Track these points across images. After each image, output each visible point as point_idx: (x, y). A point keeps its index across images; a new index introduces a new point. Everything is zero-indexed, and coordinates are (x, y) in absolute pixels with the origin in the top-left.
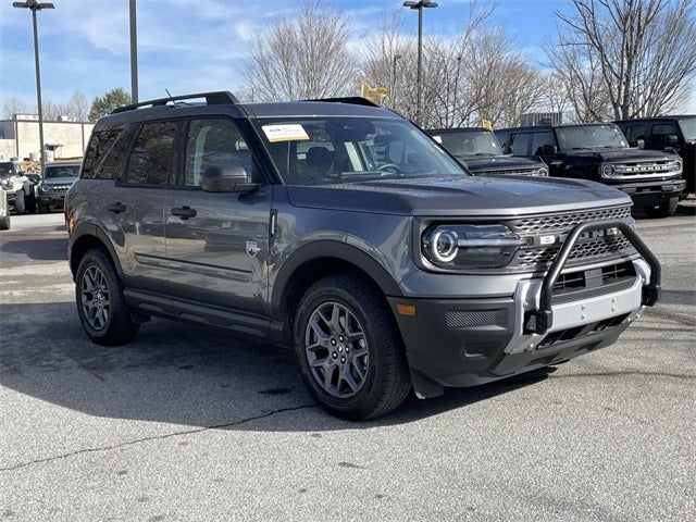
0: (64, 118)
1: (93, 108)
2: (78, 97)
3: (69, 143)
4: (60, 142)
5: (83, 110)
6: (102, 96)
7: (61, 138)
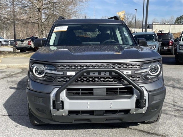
0: (166, 23)
1: (176, 20)
2: (172, 17)
3: (166, 30)
4: (163, 30)
5: (173, 21)
6: (179, 17)
7: (164, 29)
